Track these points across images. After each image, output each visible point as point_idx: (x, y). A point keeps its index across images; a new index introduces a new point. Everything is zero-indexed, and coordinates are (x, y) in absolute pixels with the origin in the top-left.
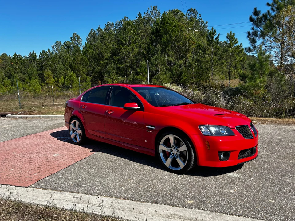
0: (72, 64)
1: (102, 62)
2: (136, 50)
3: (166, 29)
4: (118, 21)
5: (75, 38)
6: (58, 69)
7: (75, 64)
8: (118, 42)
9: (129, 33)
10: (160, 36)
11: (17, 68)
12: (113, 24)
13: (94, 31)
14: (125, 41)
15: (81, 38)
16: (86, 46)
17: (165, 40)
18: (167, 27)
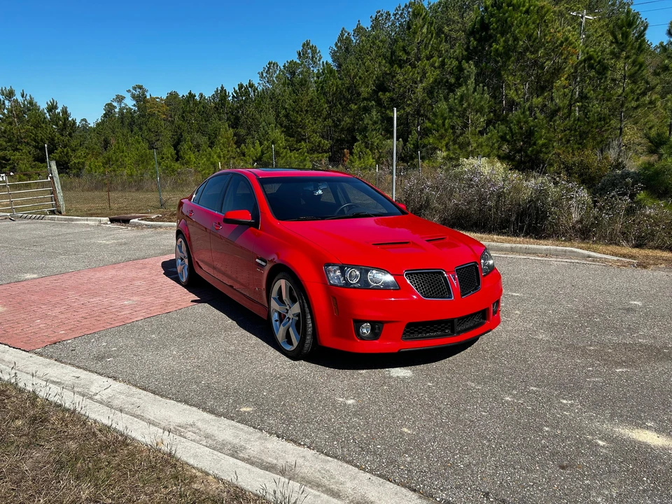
0: (291, 113)
1: (354, 107)
2: (432, 76)
3: (506, 21)
4: (400, 7)
5: (306, 51)
6: (263, 123)
7: (297, 112)
8: (392, 58)
9: (416, 36)
10: (490, 39)
11: (192, 123)
12: (390, 15)
13: (348, 34)
14: (408, 54)
15: (319, 52)
16: (324, 70)
17: (501, 48)
18: (507, 15)
